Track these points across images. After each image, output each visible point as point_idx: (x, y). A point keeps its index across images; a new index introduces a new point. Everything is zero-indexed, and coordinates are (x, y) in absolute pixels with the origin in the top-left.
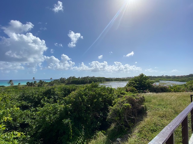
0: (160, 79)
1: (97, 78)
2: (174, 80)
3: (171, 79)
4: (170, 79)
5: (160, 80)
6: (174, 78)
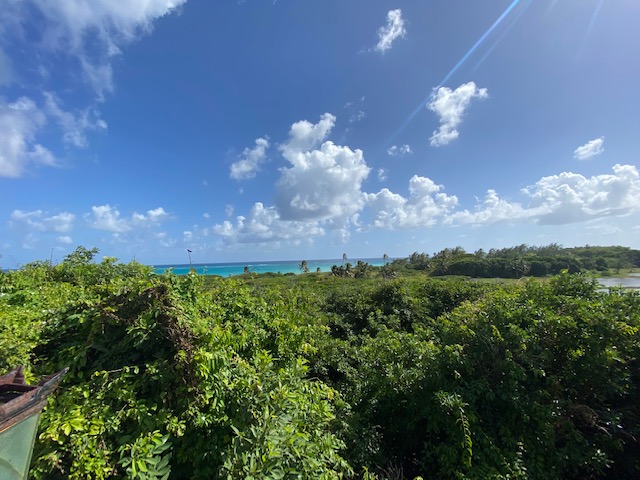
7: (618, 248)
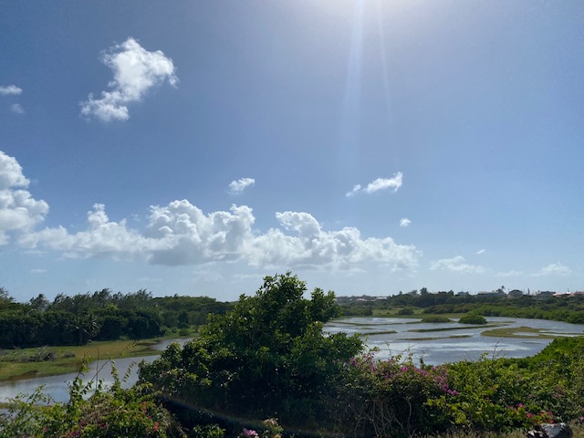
0: (489, 308)
1: (162, 302)
2: (546, 313)
3: (537, 309)
4: (532, 310)
5: (488, 314)
6: (549, 302)
7: (205, 300)
